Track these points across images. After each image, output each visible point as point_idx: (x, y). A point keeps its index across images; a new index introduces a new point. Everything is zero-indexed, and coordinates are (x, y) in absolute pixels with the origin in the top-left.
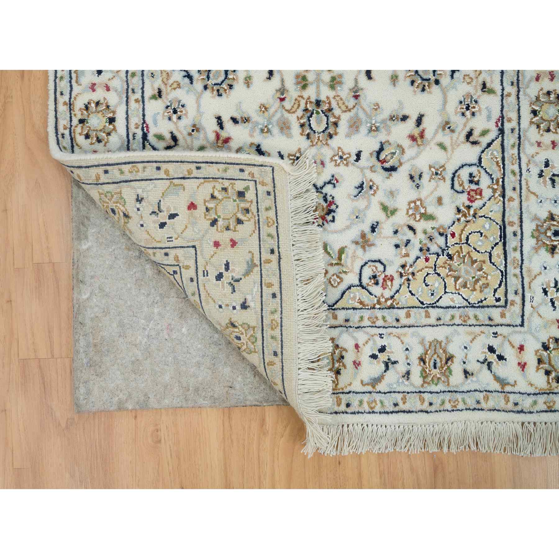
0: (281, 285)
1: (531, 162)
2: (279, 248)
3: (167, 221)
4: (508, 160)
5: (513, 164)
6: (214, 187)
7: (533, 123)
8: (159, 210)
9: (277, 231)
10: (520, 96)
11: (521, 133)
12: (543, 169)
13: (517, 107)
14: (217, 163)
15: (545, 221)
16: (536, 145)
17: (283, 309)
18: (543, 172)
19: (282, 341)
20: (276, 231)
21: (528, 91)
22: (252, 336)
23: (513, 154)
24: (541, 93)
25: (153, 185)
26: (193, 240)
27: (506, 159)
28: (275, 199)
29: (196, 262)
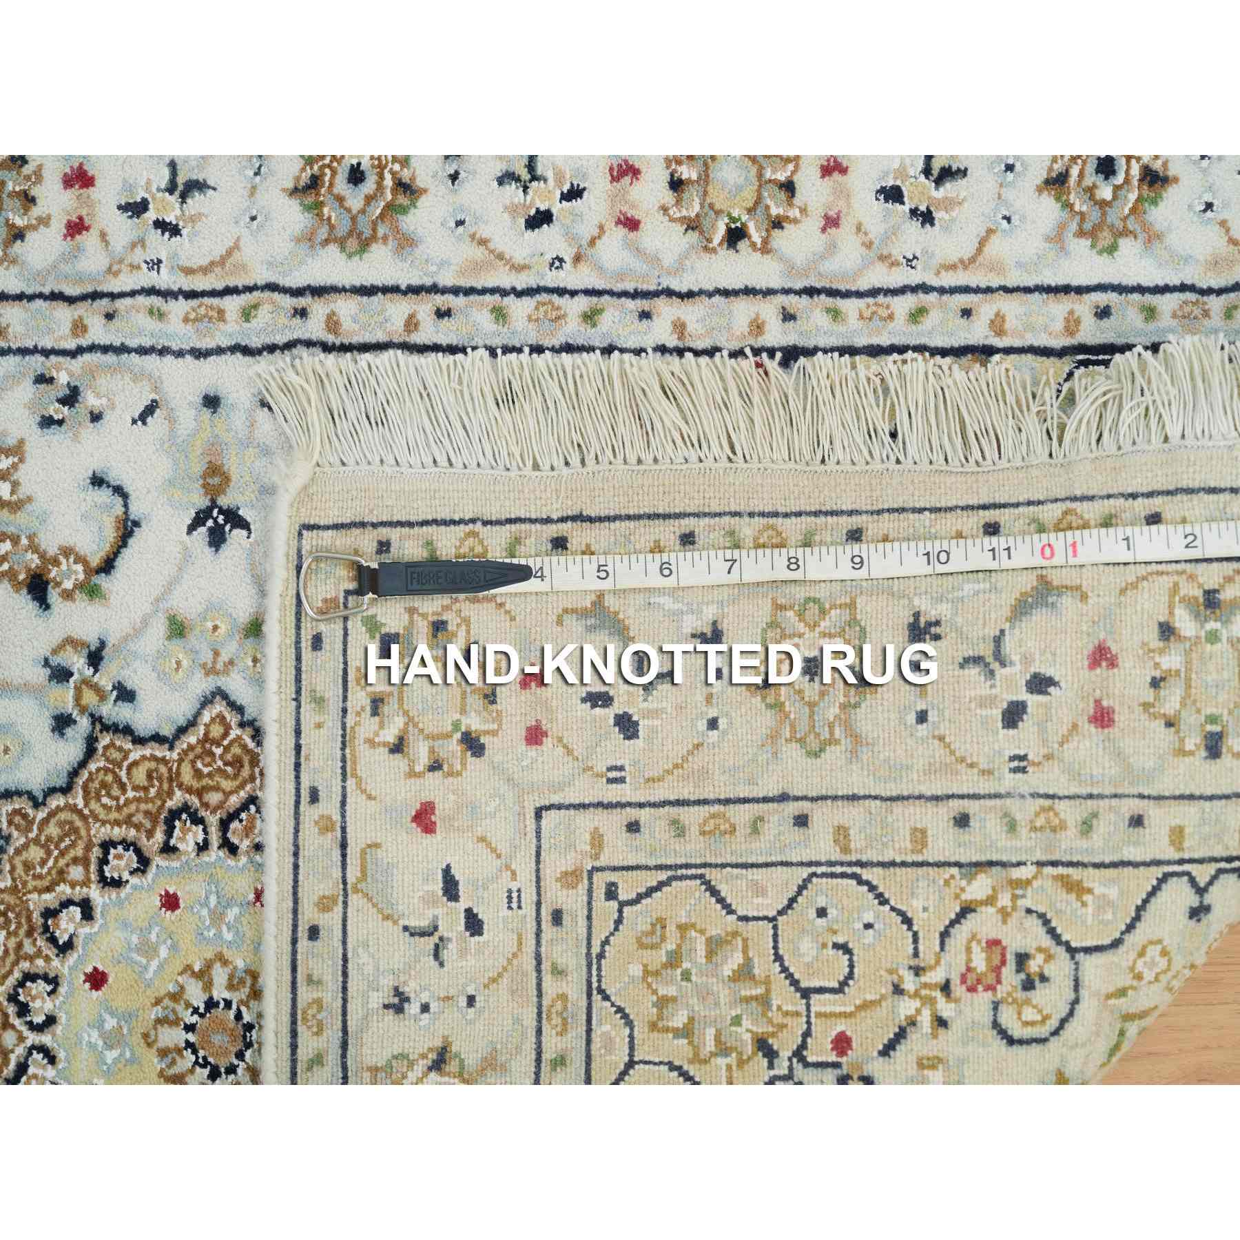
0: (657, 516)
1: (885, 253)
2: (548, 521)
3: (462, 905)
4: (879, 333)
5: (891, 317)
6: (371, 743)
7: (765, 241)
8: (431, 934)
9: (499, 523)
10: (684, 290)
11: (798, 285)
12: (906, 208)
13: (717, 299)
14: (298, 732)
15: (1068, 206)
16: (832, 231)
17: (727, 510)
18: (917, 209)
19: (816, 514)
20: (498, 528)
21: (668, 260)
22: (801, 615)
23: (861, 317)
24: (675, 212)
25: (360, 950)
26: (521, 815)
27: (875, 341)
28: (400, 524)
29: (583, 806)
